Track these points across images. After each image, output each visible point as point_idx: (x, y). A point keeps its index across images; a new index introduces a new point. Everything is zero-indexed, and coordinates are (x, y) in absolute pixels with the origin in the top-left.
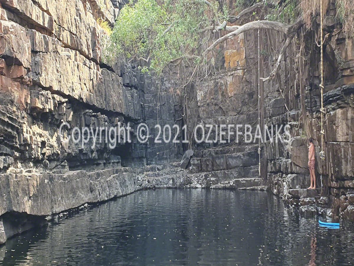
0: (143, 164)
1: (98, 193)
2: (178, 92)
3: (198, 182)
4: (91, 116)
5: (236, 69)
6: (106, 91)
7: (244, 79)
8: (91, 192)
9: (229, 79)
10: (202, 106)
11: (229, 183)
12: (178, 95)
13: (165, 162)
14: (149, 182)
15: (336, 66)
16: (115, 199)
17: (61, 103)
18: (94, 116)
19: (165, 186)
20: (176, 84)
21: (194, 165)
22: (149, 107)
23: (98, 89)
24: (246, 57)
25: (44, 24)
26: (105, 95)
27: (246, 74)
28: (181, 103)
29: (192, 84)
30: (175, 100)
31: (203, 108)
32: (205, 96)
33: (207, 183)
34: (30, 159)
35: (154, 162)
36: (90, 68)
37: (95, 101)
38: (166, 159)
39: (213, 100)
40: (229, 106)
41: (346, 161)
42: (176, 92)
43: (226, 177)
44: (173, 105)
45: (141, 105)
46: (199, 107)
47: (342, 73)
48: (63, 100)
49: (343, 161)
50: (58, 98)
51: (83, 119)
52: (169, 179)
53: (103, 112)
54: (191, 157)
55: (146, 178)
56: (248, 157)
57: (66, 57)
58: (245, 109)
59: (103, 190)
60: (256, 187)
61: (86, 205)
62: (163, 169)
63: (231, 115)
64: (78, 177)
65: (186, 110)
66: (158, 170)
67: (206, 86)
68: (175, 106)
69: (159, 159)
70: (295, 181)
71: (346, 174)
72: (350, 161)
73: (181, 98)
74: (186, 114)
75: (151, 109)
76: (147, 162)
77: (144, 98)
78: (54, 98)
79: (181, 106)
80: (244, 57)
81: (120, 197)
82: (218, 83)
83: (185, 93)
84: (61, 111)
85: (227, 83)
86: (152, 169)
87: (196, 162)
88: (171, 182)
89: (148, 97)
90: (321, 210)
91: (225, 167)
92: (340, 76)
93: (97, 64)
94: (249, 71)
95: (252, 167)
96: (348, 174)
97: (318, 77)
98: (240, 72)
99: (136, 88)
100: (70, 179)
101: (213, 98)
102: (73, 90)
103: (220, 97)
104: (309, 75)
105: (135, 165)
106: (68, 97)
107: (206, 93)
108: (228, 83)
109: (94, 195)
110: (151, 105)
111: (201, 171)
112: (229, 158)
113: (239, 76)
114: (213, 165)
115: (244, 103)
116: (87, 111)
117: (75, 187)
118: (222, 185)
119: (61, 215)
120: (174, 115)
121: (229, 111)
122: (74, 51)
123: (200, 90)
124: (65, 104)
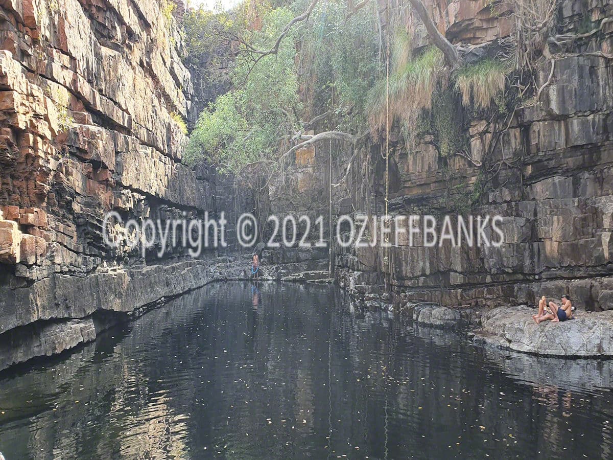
0: (214, 256)
1: (173, 287)
2: (250, 185)
3: (269, 274)
4: (166, 211)
5: (306, 167)
6: (180, 186)
7: (314, 176)
8: (167, 286)
9: (300, 176)
10: (274, 201)
11: (299, 275)
12: (250, 188)
13: (237, 254)
14: (220, 273)
15: (399, 177)
16: (189, 291)
17: (139, 201)
18: (169, 211)
19: (237, 278)
20: (248, 178)
21: (265, 257)
22: (221, 199)
23: (173, 184)
24: (315, 156)
25: (124, 124)
26: (180, 190)
27: (316, 171)
28: (253, 196)
29: (264, 178)
30: (246, 193)
31: (274, 203)
32: (276, 191)
33: (278, 275)
34: (113, 258)
35: (225, 254)
36: (165, 164)
37: (170, 197)
38: (238, 251)
39: (284, 195)
40: (300, 202)
41: (406, 263)
42: (247, 185)
43: (296, 270)
44: (245, 198)
45: (213, 197)
46: (271, 201)
47: (404, 184)
48: (142, 197)
49: (404, 263)
50: (137, 195)
51: (159, 214)
52: (241, 271)
53: (178, 206)
54: (263, 250)
55: (218, 270)
56: (317, 251)
57: (145, 155)
58: (315, 204)
59: (178, 284)
60: (324, 280)
61: (163, 299)
62: (234, 261)
63: (301, 211)
64: (156, 271)
65: (257, 204)
66: (230, 261)
67: (278, 181)
68: (246, 199)
69: (230, 251)
70: (361, 278)
71: (406, 274)
72: (410, 263)
73: (253, 191)
74: (258, 208)
75: (222, 201)
76: (218, 254)
77: (215, 190)
78: (133, 196)
79: (252, 199)
80: (314, 155)
81: (194, 289)
82: (289, 179)
83: (256, 187)
84: (140, 208)
85: (297, 179)
86: (224, 261)
87: (267, 255)
88: (243, 274)
89: (219, 189)
90: (383, 305)
91: (295, 260)
92: (402, 185)
93: (172, 158)
94: (319, 169)
95: (321, 260)
96: (408, 274)
97: (383, 186)
98: (310, 170)
99: (208, 181)
100: (148, 274)
101: (284, 193)
102: (150, 187)
103: (291, 192)
104: (375, 183)
105: (206, 257)
106: (147, 194)
107: (278, 188)
108: (299, 179)
109: (170, 289)
110: (222, 197)
111: (273, 263)
112: (299, 251)
113: (309, 174)
114: (283, 258)
115: (314, 200)
116: (163, 206)
117: (153, 282)
118: (293, 278)
119: (141, 310)
120: (246, 208)
121: (300, 206)
122: (150, 148)
123: (272, 185)
124: (143, 201)
